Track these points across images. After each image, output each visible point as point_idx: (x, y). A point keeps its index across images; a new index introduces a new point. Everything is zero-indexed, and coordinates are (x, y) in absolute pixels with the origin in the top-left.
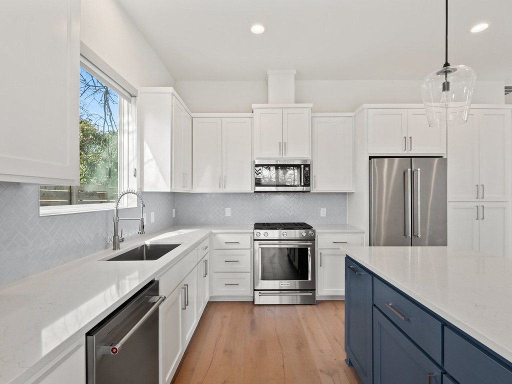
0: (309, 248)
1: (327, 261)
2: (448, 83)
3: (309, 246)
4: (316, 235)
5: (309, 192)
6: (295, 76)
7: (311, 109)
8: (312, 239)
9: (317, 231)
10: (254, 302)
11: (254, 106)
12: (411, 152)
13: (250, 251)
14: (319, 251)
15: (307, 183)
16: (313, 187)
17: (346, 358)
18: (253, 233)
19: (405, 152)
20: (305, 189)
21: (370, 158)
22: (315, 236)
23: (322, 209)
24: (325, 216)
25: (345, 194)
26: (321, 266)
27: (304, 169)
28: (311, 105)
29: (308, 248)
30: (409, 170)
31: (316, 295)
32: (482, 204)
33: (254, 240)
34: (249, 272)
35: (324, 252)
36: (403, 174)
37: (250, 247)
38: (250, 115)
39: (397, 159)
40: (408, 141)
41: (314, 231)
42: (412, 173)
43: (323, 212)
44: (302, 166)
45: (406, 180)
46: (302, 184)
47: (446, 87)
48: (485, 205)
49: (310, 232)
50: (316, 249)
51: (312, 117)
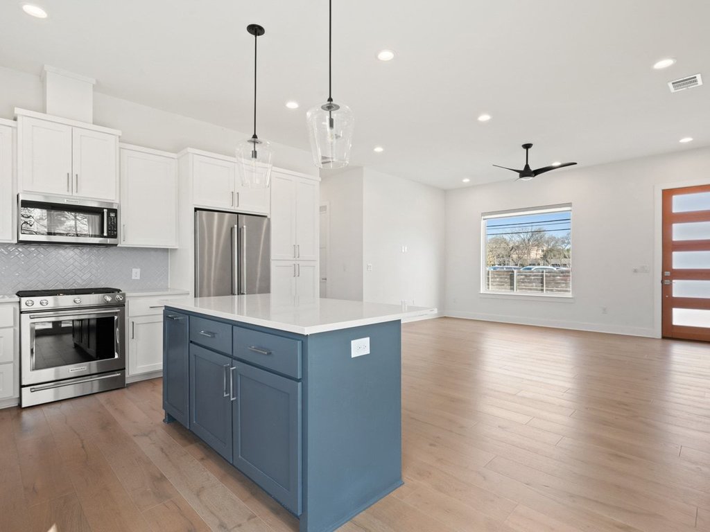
0: (116, 317)
1: (141, 331)
2: (255, 152)
3: (116, 313)
4: (127, 300)
5: (116, 245)
6: (94, 86)
7: (119, 137)
8: (121, 305)
9: (127, 295)
10: (20, 405)
11: (18, 111)
12: (238, 208)
13: (12, 329)
14: (131, 320)
15: (113, 233)
16: (122, 241)
17: (164, 418)
18: (20, 302)
19: (233, 208)
20: (109, 241)
21: (196, 209)
22: (124, 299)
23: (134, 270)
24: (138, 278)
25: (166, 250)
26: (133, 338)
27: (108, 216)
28: (119, 133)
29: (114, 318)
30: (236, 226)
31: (127, 376)
32: (297, 262)
33: (21, 312)
34: (11, 362)
35: (136, 321)
36: (230, 229)
37: (12, 324)
38: (11, 123)
39: (216, 213)
40: (235, 196)
41: (124, 295)
42: (239, 231)
43: (136, 273)
44: (105, 210)
45: (234, 236)
46: (105, 234)
47: (255, 154)
48: (301, 263)
49: (118, 296)
50: (126, 318)
51: (120, 148)
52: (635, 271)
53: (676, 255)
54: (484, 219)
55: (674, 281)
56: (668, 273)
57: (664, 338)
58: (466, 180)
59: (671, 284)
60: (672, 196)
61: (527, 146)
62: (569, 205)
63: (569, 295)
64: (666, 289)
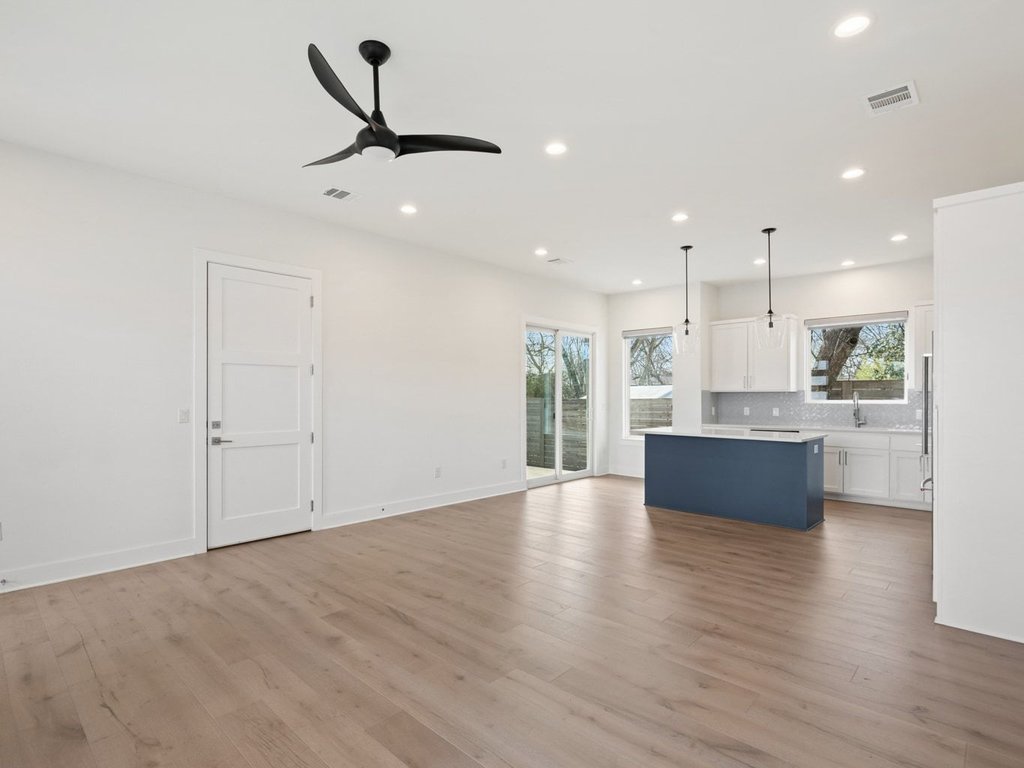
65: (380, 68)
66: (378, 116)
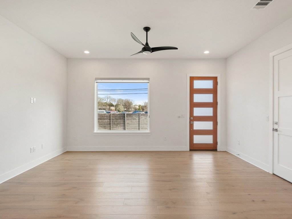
52: (179, 117)
53: (195, 109)
54: (97, 82)
55: (194, 122)
56: (192, 118)
57: (190, 150)
58: (87, 52)
59: (193, 123)
60: (194, 80)
61: (147, 29)
62: (148, 79)
63: (148, 131)
64: (191, 126)
65: (148, 32)
66: (147, 44)
